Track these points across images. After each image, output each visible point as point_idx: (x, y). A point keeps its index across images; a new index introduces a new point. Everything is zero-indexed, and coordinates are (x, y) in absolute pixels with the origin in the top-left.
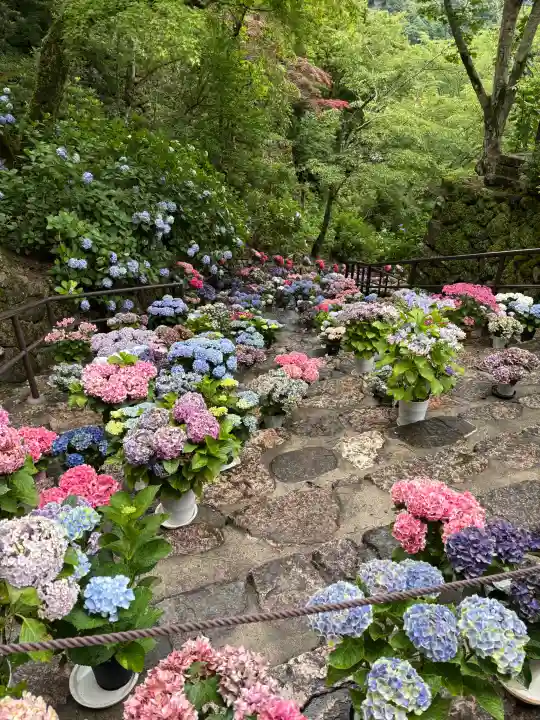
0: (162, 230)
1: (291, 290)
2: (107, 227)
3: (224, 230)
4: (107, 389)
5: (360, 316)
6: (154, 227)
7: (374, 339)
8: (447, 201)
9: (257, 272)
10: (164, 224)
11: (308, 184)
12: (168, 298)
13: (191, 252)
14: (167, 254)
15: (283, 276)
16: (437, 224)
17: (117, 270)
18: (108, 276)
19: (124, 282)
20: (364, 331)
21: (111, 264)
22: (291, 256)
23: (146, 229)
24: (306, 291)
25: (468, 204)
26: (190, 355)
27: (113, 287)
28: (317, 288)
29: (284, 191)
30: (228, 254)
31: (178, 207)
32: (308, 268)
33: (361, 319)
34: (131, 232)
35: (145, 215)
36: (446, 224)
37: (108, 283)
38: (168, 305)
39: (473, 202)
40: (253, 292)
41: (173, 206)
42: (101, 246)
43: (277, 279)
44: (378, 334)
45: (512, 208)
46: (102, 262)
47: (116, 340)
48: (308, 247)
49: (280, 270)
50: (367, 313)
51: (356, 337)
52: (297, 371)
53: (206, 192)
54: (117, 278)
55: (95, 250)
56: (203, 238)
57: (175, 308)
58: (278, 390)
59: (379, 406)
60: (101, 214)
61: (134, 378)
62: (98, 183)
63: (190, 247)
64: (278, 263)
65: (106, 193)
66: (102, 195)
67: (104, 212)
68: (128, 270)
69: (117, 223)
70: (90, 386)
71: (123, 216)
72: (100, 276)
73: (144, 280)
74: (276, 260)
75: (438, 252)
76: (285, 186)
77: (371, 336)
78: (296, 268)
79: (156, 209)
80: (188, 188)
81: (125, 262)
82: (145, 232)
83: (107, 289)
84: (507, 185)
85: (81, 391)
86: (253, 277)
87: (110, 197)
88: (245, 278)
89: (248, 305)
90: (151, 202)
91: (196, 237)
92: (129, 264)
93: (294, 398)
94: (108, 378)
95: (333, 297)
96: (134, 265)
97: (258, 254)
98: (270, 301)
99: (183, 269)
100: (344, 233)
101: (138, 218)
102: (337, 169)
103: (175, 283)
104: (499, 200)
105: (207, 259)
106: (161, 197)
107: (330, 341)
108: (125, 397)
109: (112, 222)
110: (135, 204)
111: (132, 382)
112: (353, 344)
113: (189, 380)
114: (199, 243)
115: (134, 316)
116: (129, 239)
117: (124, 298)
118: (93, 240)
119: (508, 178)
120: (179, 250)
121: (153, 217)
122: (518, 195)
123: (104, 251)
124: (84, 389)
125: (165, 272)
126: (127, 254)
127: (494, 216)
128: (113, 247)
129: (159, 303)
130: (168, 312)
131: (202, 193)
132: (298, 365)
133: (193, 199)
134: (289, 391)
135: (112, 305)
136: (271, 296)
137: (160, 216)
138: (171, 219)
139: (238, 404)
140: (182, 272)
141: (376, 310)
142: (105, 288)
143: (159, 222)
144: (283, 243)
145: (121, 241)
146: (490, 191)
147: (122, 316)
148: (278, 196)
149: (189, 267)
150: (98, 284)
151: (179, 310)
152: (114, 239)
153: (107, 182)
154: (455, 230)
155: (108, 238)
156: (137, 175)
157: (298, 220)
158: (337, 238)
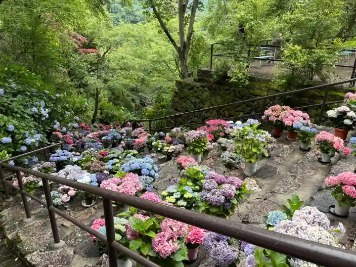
0: (45, 116)
3: (69, 113)
6: (41, 115)
9: (77, 134)
12: (59, 151)
13: (56, 127)
16: (177, 99)
17: (30, 141)
18: (25, 145)
19: (32, 147)
20: (199, 143)
21: (26, 138)
23: (37, 116)
25: (190, 90)
26: (139, 168)
27: (27, 151)
32: (96, 129)
33: (197, 138)
35: (35, 109)
36: (181, 99)
37: (24, 148)
38: (61, 155)
39: (192, 89)
41: (43, 104)
42: (19, 129)
43: (89, 135)
44: (205, 144)
45: (210, 90)
46: (20, 138)
47: (65, 175)
49: (85, 132)
51: (196, 146)
54: (30, 145)
55: (16, 131)
56: (60, 118)
57: (67, 155)
63: (55, 124)
66: (8, 101)
67: (15, 110)
68: (35, 139)
69: (24, 115)
72: (19, 146)
81: (33, 136)
82: (37, 118)
83: (24, 152)
84: (205, 81)
86: (75, 137)
87: (12, 101)
91: (57, 118)
92: (35, 136)
94: (119, 185)
96: (37, 137)
99: (57, 136)
100: (105, 111)
101: (31, 111)
104: (203, 87)
105: (64, 129)
107: (169, 153)
112: (195, 150)
114: (59, 121)
115: (50, 164)
117: (32, 157)
118: (14, 125)
119: (204, 78)
121: (39, 110)
122: (210, 84)
123: (22, 131)
126: (33, 131)
127: (203, 93)
128: (26, 128)
129: (56, 155)
130: (64, 158)
133: (50, 99)
135: (26, 161)
137: (42, 109)
138: (47, 110)
142: (22, 152)
143: (43, 112)
146: (199, 84)
147: (40, 165)
149: (60, 134)
150: (18, 150)
154: (186, 101)
155: (21, 124)
157: (86, 106)
158: (101, 114)
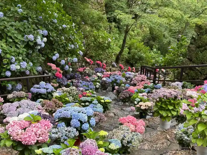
0: (40, 45)
1: (109, 80)
2: (10, 42)
3: (73, 46)
4: (25, 136)
5: (164, 96)
6: (36, 44)
7: (173, 110)
8: (198, 35)
9: (88, 70)
10: (41, 42)
11: (114, 24)
12: (43, 83)
13: (54, 58)
14: (42, 59)
15: (102, 72)
16: (193, 47)
17: (15, 67)
18: (9, 70)
19: (18, 73)
20: (166, 105)
21: (11, 63)
22: (105, 61)
23: (32, 44)
24: (118, 81)
26: (69, 117)
27: (11, 76)
28: (124, 80)
29: (101, 27)
30: (75, 59)
31: (49, 34)
32: (114, 69)
33: (165, 98)
34: (24, 46)
35: (31, 37)
36: (199, 47)
37: (8, 74)
38: (43, 87)
40: (87, 81)
41: (46, 32)
42: (7, 53)
43: (99, 74)
44: (175, 107)
46: (6, 62)
47: (18, 108)
48: (114, 58)
49: (100, 69)
50: (168, 94)
51: (161, 108)
52: (132, 127)
53: (64, 26)
54: (14, 71)
55: (3, 55)
56: (62, 50)
57: (47, 89)
58: (127, 139)
59: (182, 149)
60: (7, 35)
61: (40, 130)
62: (6, 18)
63: (54, 55)
64: (98, 65)
65: (10, 24)
66: (7, 25)
67: (9, 34)
68: (21, 67)
69: (16, 41)
70: (15, 134)
71: (20, 37)
72: (4, 70)
73: (28, 73)
74: (97, 64)
75: (194, 62)
76: (101, 24)
77: (171, 108)
78: (108, 68)
79: (38, 33)
80: (54, 23)
81: (19, 62)
82: (30, 46)
83: (8, 77)
85: (9, 137)
86: (85, 72)
87: (12, 26)
88: (81, 73)
89: (87, 88)
90: (34, 30)
91: (57, 49)
92: (21, 63)
93: (136, 143)
94: (25, 129)
95: (135, 85)
96: (24, 64)
97: (88, 60)
98: (97, 86)
99: (50, 67)
100: (133, 50)
101: (27, 38)
102: (131, 16)
103: (46, 75)
105: (63, 62)
106: (40, 27)
107: (141, 110)
108: (36, 141)
109: (13, 39)
110: (26, 30)
111: (39, 132)
112: (160, 112)
113: (69, 132)
114: (59, 53)
115: (23, 93)
116: (22, 50)
117: (17, 83)
120: (48, 56)
121: (36, 38)
123: (8, 56)
124: (10, 136)
125: (40, 68)
126: (21, 58)
128: (13, 54)
129: (38, 86)
130: (43, 91)
131: (61, 26)
132: (132, 123)
133: (56, 28)
134: (132, 139)
135: (10, 86)
136: (98, 83)
137: (39, 37)
138: (45, 39)
139: (110, 147)
140: (50, 69)
141: (173, 93)
142: (6, 77)
143: (39, 41)
144: (100, 54)
145: (18, 51)
147: (16, 93)
148: (98, 30)
149: (54, 66)
150: (3, 74)
151: (49, 90)
152: (13, 49)
153: (10, 17)
154: (203, 51)
155: (11, 49)
156: (27, 14)
157: (109, 42)
158: (129, 53)
